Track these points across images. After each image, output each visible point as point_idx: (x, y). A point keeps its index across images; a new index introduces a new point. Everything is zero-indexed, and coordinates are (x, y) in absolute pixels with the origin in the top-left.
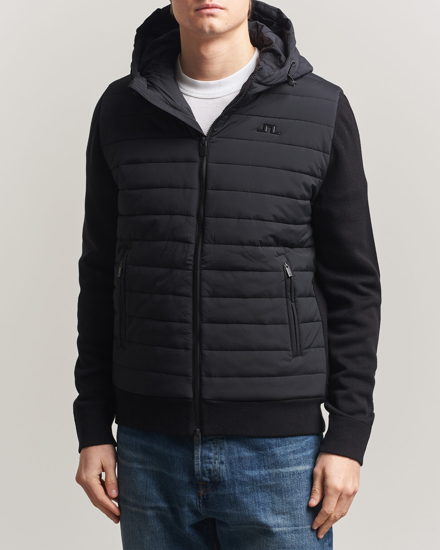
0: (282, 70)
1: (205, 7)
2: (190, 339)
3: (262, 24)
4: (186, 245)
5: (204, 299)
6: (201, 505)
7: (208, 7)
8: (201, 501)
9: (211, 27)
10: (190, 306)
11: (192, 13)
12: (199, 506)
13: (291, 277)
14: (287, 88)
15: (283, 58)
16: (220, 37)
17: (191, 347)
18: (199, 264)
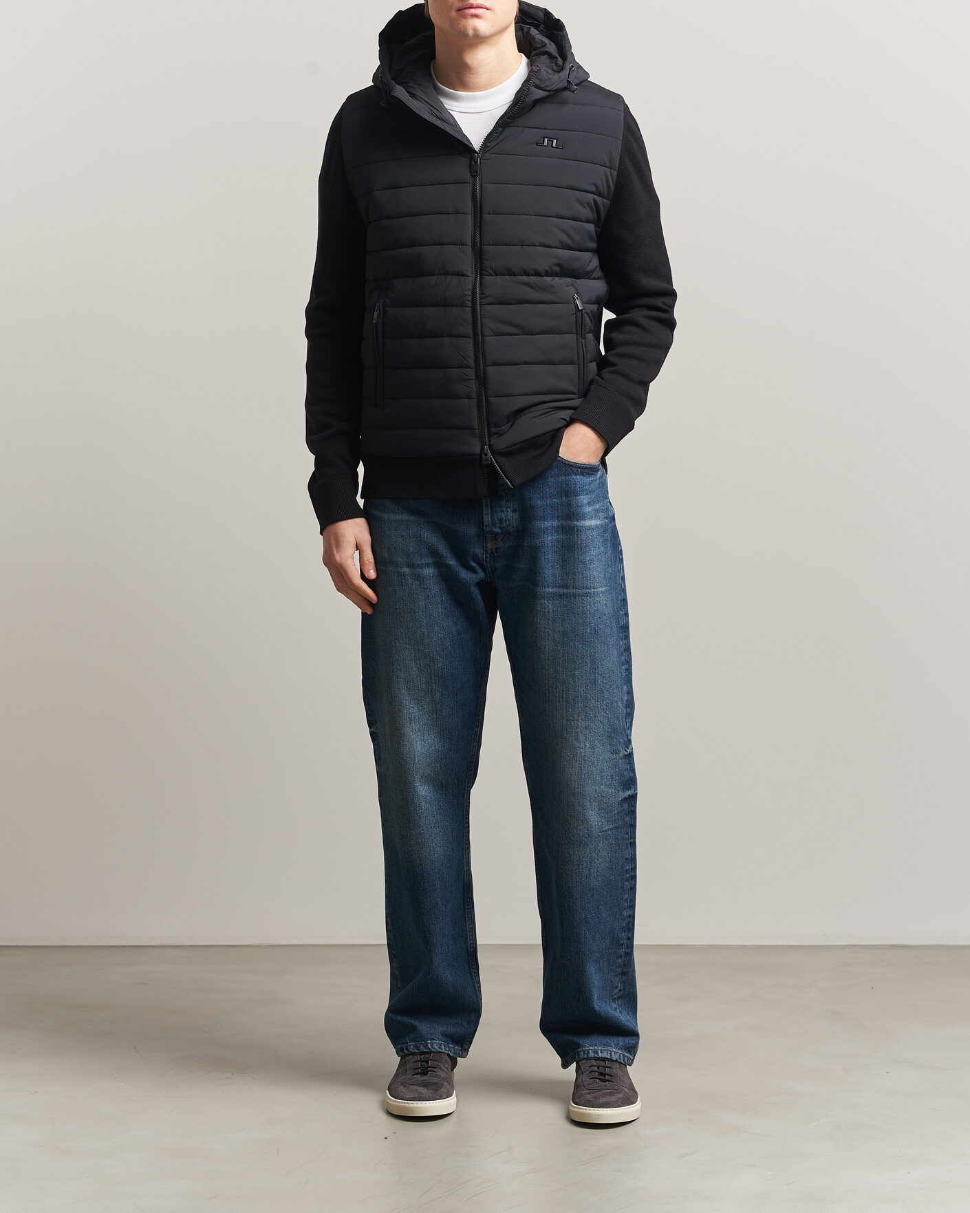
0: (562, 74)
1: (468, 6)
2: (473, 386)
3: (528, 26)
4: (462, 278)
5: (487, 339)
6: (488, 560)
7: (472, 7)
8: (488, 556)
9: (475, 30)
10: (471, 347)
11: (454, 13)
12: (486, 561)
13: (581, 310)
14: (567, 93)
15: (560, 61)
16: (485, 42)
17: (475, 396)
18: (478, 299)
